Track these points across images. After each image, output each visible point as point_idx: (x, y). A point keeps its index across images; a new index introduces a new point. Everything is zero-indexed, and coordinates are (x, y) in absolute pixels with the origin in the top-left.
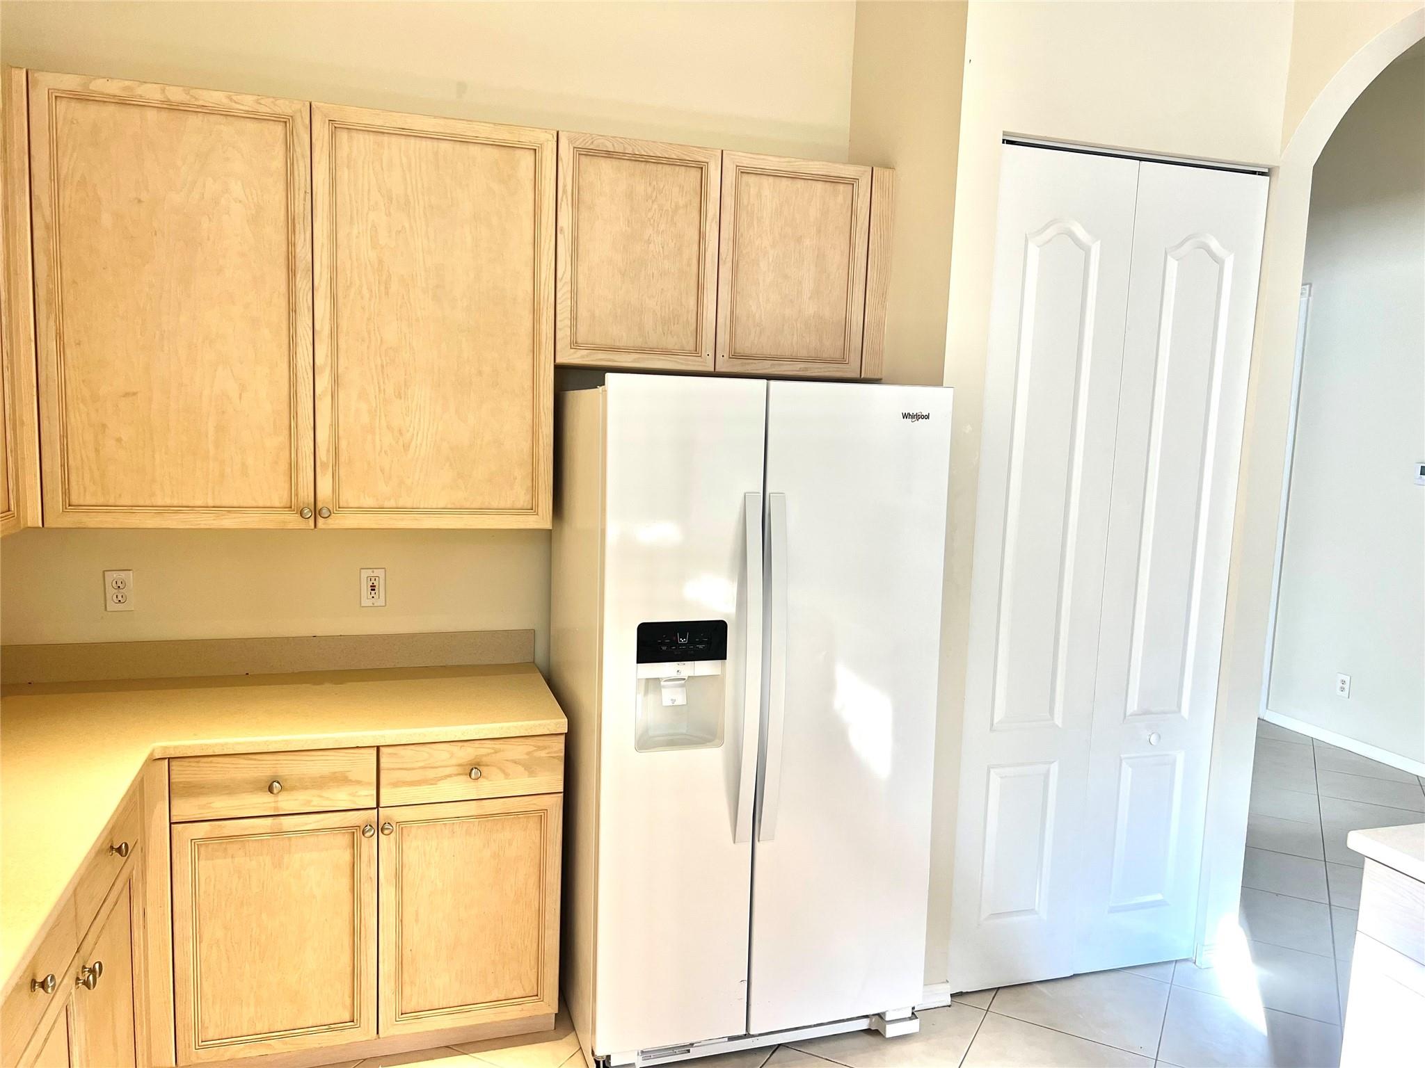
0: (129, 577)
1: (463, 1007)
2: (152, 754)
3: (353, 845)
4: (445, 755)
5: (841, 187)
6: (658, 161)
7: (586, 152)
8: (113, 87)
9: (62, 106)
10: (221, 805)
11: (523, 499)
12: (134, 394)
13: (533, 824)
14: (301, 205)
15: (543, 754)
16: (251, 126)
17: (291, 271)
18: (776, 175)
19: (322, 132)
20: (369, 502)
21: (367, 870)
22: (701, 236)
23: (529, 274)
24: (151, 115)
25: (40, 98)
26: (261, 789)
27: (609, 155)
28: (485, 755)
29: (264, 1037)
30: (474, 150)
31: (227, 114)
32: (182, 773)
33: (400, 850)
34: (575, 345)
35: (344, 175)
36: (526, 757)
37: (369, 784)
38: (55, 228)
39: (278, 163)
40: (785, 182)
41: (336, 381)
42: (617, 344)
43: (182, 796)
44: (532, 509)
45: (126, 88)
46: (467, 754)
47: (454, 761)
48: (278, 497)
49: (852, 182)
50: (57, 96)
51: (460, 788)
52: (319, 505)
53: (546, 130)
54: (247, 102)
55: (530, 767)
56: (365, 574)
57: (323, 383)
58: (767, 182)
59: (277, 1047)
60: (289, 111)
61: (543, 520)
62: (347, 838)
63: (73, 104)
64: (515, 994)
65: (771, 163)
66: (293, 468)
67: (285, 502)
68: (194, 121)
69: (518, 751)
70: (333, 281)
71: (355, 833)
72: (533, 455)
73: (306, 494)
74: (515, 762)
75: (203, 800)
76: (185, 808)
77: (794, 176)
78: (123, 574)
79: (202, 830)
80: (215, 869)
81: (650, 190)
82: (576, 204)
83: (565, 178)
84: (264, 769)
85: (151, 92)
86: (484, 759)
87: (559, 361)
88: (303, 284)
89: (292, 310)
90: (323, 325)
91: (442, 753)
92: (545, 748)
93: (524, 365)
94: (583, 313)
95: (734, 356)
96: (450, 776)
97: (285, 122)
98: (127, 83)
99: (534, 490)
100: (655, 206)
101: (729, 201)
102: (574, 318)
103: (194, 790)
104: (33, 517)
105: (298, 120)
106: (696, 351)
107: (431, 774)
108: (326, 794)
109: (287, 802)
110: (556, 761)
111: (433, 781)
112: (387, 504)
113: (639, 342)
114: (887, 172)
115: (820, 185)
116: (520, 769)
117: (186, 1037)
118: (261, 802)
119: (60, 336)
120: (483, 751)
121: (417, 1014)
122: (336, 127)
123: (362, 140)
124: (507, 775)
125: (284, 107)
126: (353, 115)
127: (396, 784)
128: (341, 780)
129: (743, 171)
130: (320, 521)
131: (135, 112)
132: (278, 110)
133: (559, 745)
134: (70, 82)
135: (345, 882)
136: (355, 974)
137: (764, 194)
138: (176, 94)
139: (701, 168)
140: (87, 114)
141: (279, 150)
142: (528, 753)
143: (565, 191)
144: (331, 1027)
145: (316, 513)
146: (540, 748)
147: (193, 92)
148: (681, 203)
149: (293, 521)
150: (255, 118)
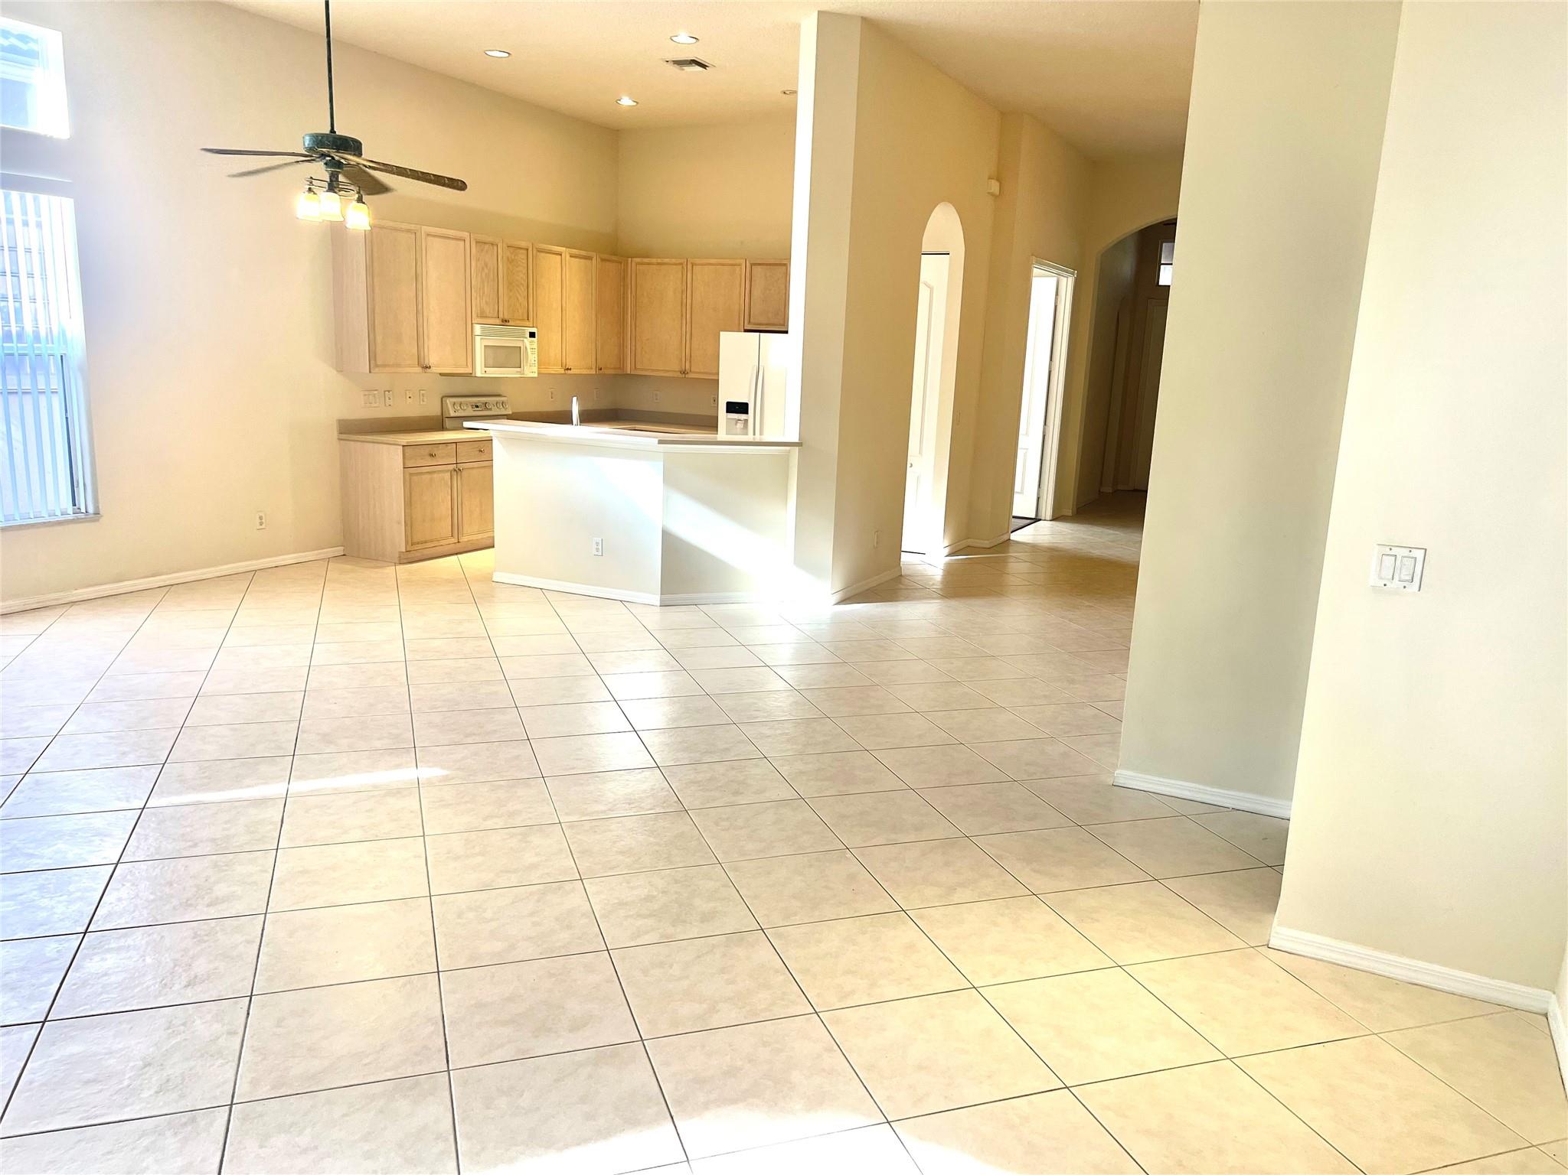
0: (658, 392)
6: (773, 265)
7: (754, 265)
8: (647, 260)
12: (649, 339)
14: (684, 287)
16: (674, 266)
17: (682, 305)
19: (689, 267)
20: (697, 370)
23: (738, 303)
24: (655, 266)
27: (759, 264)
30: (725, 267)
31: (670, 264)
34: (750, 323)
35: (693, 279)
38: (636, 297)
39: (680, 276)
41: (691, 335)
42: (761, 322)
45: (650, 260)
50: (637, 264)
52: (686, 371)
53: (743, 259)
54: (674, 261)
66: (680, 360)
67: (680, 369)
68: (663, 267)
70: (691, 308)
73: (683, 368)
82: (751, 280)
83: (747, 273)
87: (745, 329)
88: (684, 309)
89: (682, 316)
94: (752, 313)
102: (750, 316)
104: (627, 370)
105: (684, 263)
106: (783, 324)
113: (767, 322)
119: (635, 325)
122: (692, 264)
123: (699, 268)
125: (681, 261)
126: (698, 261)
130: (686, 375)
131: (652, 266)
138: (659, 261)
141: (680, 272)
143: (747, 277)
147: (663, 259)
148: (781, 277)
149: (680, 375)
150: (675, 264)
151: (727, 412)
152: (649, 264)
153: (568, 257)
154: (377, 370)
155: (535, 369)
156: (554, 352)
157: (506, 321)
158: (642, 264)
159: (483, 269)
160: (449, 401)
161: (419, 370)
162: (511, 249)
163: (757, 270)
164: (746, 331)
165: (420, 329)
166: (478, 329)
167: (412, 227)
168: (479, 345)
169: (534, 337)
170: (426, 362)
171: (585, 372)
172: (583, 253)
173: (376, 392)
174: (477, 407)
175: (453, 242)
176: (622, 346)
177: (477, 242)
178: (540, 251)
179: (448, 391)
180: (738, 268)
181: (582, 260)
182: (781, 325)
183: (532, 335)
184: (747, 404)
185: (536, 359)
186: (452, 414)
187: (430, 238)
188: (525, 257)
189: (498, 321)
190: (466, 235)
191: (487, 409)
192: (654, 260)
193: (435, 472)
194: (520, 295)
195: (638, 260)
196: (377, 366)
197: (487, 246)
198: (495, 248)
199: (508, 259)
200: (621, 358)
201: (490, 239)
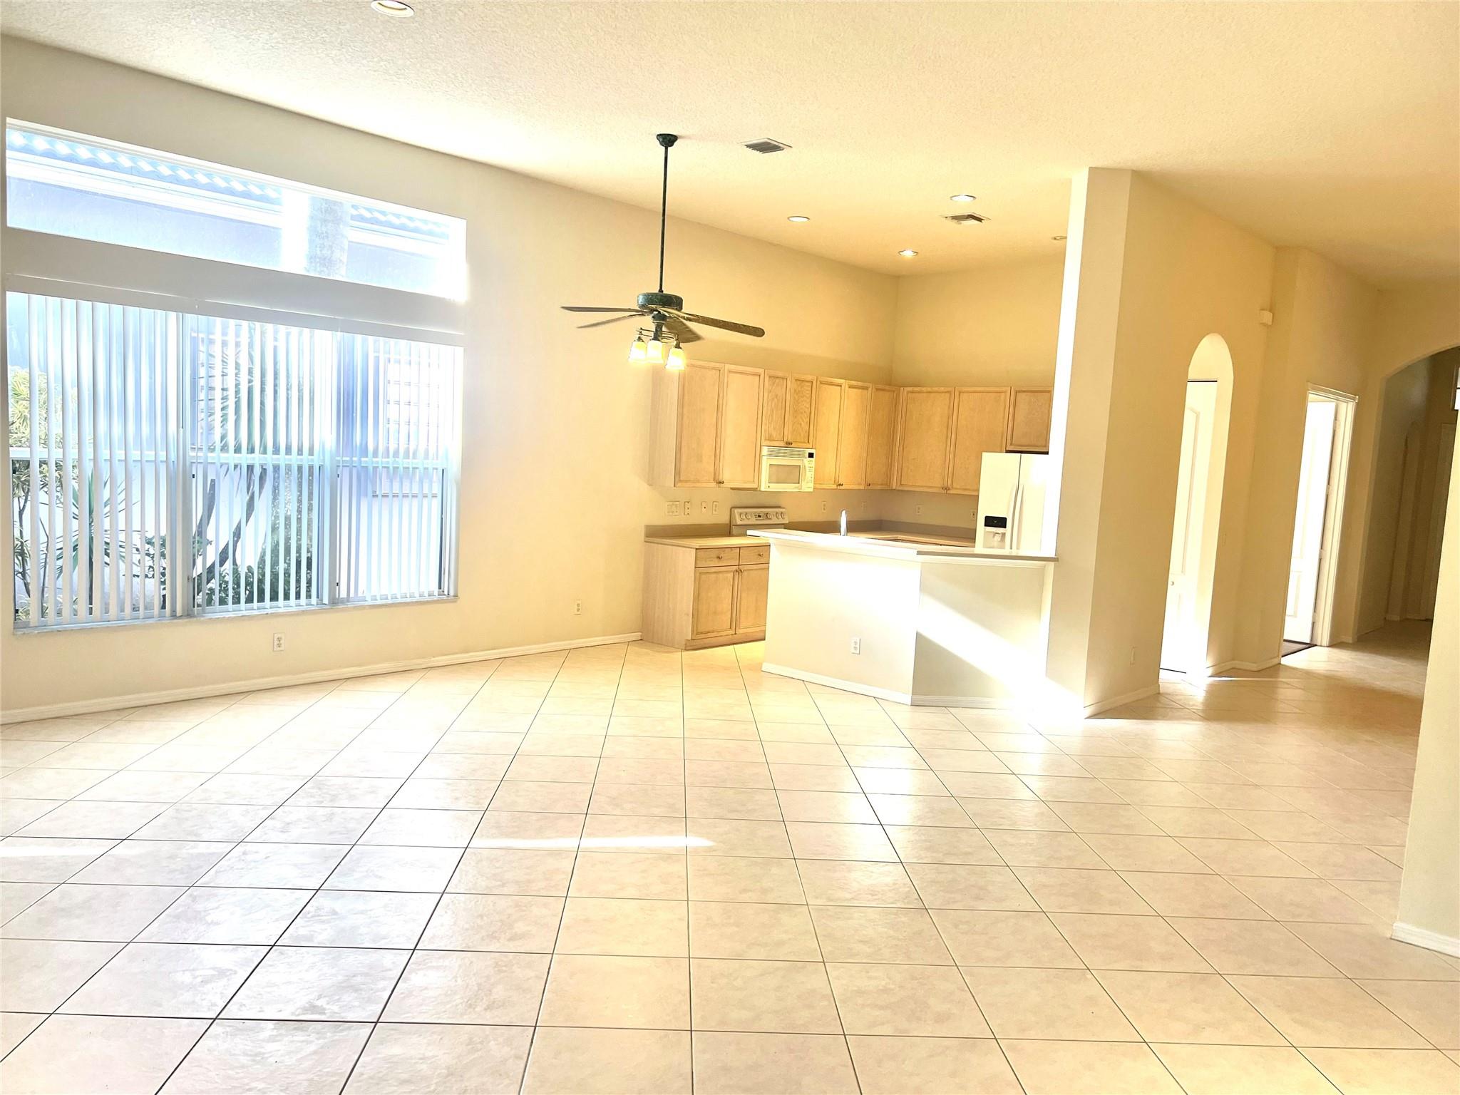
6: (1038, 391)
7: (1018, 392)
8: (918, 389)
9: (909, 394)
12: (914, 459)
14: (951, 412)
16: (943, 395)
17: (947, 428)
19: (957, 394)
20: (959, 487)
23: (1001, 426)
24: (925, 394)
25: (905, 393)
27: (1024, 391)
30: (990, 394)
31: (939, 392)
34: (1011, 445)
35: (961, 404)
38: (905, 422)
39: (947, 403)
41: (955, 455)
42: (1023, 444)
45: (920, 389)
50: (908, 392)
52: (948, 487)
53: (1009, 387)
54: (942, 389)
57: (952, 456)
63: (911, 394)
66: (942, 477)
67: (939, 486)
68: (932, 395)
70: (956, 430)
73: (945, 484)
81: (1034, 400)
82: (1014, 406)
83: (1012, 399)
87: (1007, 449)
88: (949, 432)
89: (947, 438)
90: (953, 441)
94: (1014, 436)
97: (948, 392)
100: (1036, 404)
102: (1012, 438)
104: (894, 487)
105: (951, 392)
112: (962, 488)
113: (1029, 443)
119: (903, 446)
123: (966, 395)
125: (949, 389)
126: (964, 389)
130: (947, 491)
131: (922, 394)
138: (929, 389)
140: (913, 396)
141: (948, 399)
143: (1012, 403)
145: (947, 489)
147: (932, 388)
149: (943, 491)
150: (943, 392)
151: (985, 525)
152: (919, 392)
153: (847, 386)
154: (679, 484)
155: (812, 485)
156: (830, 469)
157: (789, 444)
158: (912, 392)
159: (773, 399)
160: (736, 511)
161: (714, 484)
162: (798, 382)
163: (1021, 397)
164: (1008, 452)
165: (718, 451)
166: (765, 451)
167: (718, 365)
168: (766, 463)
169: (813, 457)
170: (721, 479)
171: (856, 487)
172: (860, 384)
173: (678, 503)
174: (760, 516)
175: (750, 377)
176: (890, 466)
177: (770, 377)
178: (821, 383)
179: (737, 504)
180: (1003, 395)
181: (861, 390)
182: (1041, 446)
183: (811, 455)
184: (1004, 520)
185: (813, 476)
186: (739, 522)
187: (731, 375)
188: (810, 389)
189: (782, 444)
190: (761, 371)
191: (767, 518)
192: (924, 389)
193: (720, 572)
194: (803, 421)
195: (910, 389)
196: (680, 481)
197: (777, 380)
198: (785, 381)
199: (795, 391)
200: (889, 475)
201: (780, 374)
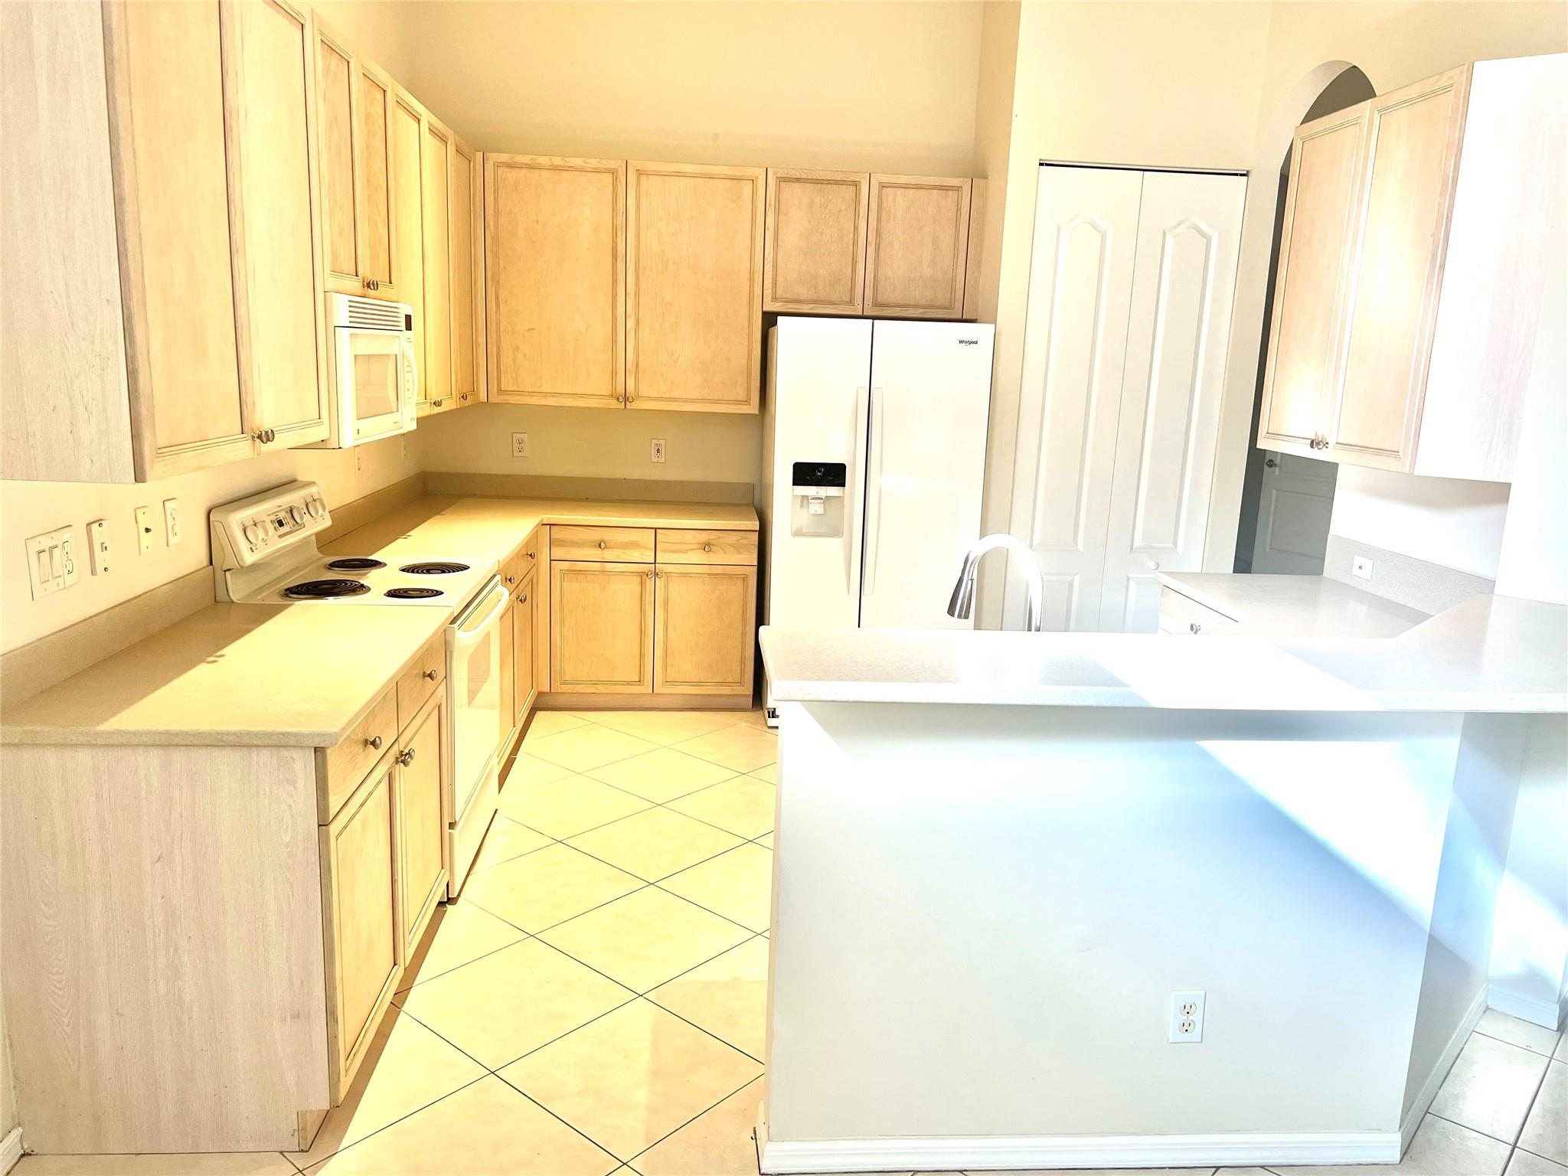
0: (524, 437)
1: (699, 683)
2: (542, 520)
3: (642, 584)
4: (692, 537)
5: (950, 192)
6: (829, 182)
7: (783, 180)
8: (526, 159)
9: (500, 170)
10: (575, 553)
11: (742, 395)
12: (533, 329)
13: (740, 582)
14: (620, 220)
15: (745, 542)
16: (594, 175)
17: (615, 257)
18: (906, 187)
19: (632, 176)
20: (654, 394)
21: (649, 598)
22: (856, 228)
23: (748, 257)
24: (544, 173)
25: (489, 167)
26: (595, 546)
27: (798, 180)
28: (714, 539)
29: (596, 683)
30: (717, 182)
31: (582, 170)
32: (557, 533)
33: (666, 588)
34: (775, 299)
35: (643, 200)
36: (735, 542)
37: (651, 549)
38: (496, 238)
39: (608, 197)
40: (911, 192)
41: (638, 322)
42: (801, 298)
43: (556, 546)
44: (747, 402)
45: (532, 159)
46: (704, 537)
47: (696, 541)
48: (606, 389)
49: (958, 189)
50: (497, 165)
51: (698, 557)
52: (627, 395)
53: (760, 167)
54: (593, 163)
55: (738, 548)
56: (654, 442)
57: (631, 324)
58: (900, 192)
59: (601, 689)
60: (614, 166)
61: (753, 408)
62: (639, 579)
63: (507, 169)
64: (728, 680)
65: (903, 179)
66: (614, 373)
67: (609, 393)
68: (566, 175)
69: (733, 538)
70: (637, 264)
71: (643, 575)
72: (749, 367)
73: (621, 389)
74: (730, 545)
75: (565, 549)
76: (558, 553)
77: (918, 187)
78: (522, 435)
79: (565, 565)
80: (572, 587)
81: (823, 201)
82: (778, 211)
83: (770, 197)
84: (596, 535)
85: (544, 160)
86: (712, 542)
87: (764, 309)
88: (620, 266)
89: (615, 281)
90: (631, 289)
91: (689, 535)
92: (747, 538)
93: (743, 311)
94: (780, 279)
95: (876, 304)
96: (693, 549)
97: (613, 172)
98: (533, 156)
99: (748, 390)
100: (827, 211)
101: (874, 206)
102: (775, 283)
103: (563, 543)
104: (483, 397)
105: (619, 171)
106: (851, 302)
107: (684, 547)
108: (627, 552)
109: (609, 555)
110: (753, 547)
111: (685, 552)
112: (664, 396)
113: (815, 297)
114: (983, 181)
115: (935, 192)
116: (732, 549)
117: (556, 677)
118: (593, 553)
119: (497, 298)
120: (712, 537)
121: (674, 683)
122: (640, 173)
123: (655, 181)
124: (725, 552)
125: (613, 164)
126: (651, 166)
127: (665, 551)
128: (636, 545)
129: (883, 186)
130: (628, 403)
131: (536, 173)
132: (609, 166)
133: (755, 537)
134: (504, 157)
135: (638, 602)
136: (642, 656)
137: (897, 201)
138: (557, 161)
139: (856, 184)
140: (512, 175)
141: (609, 189)
142: (738, 541)
143: (770, 205)
144: (629, 683)
145: (626, 399)
146: (743, 538)
147: (566, 159)
148: (843, 208)
149: (613, 404)
150: (598, 171)
151: (794, 485)
152: (530, 167)
153: (426, 127)
154: (159, 465)
155: (413, 410)
156: (420, 361)
157: (369, 286)
158: (510, 166)
161: (245, 448)
162: (369, 84)
163: (794, 194)
165: (242, 311)
166: (342, 308)
168: (347, 355)
169: (410, 327)
170: (258, 418)
171: (448, 406)
172: (439, 123)
173: (67, 533)
174: (281, 524)
175: (285, 26)
176: (474, 345)
177: (322, 42)
179: (220, 490)
180: (748, 188)
181: (438, 142)
183: (408, 323)
184: (842, 466)
185: (414, 386)
186: (249, 558)
188: (382, 111)
189: (359, 286)
191: (298, 527)
192: (542, 160)
193: (370, 793)
195: (500, 157)
196: (160, 451)
197: (336, 60)
198: (347, 68)
200: (474, 369)
201: (338, 42)
